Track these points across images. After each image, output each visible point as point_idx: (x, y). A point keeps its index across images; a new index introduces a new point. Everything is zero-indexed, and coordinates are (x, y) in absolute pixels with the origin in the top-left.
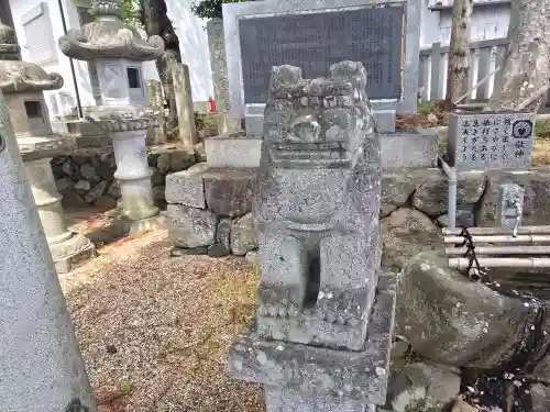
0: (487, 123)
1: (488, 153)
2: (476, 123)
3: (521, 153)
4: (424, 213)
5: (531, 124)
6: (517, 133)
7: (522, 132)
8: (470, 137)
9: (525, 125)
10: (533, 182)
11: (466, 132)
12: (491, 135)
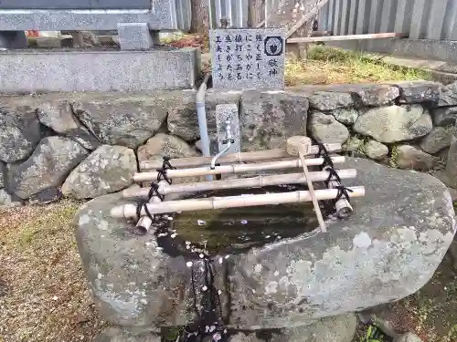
0: (239, 39)
1: (243, 72)
2: (228, 38)
3: (274, 72)
4: (179, 137)
5: (282, 41)
6: (269, 51)
7: (274, 48)
8: (224, 55)
9: (276, 42)
10: (282, 102)
11: (219, 49)
12: (244, 52)
